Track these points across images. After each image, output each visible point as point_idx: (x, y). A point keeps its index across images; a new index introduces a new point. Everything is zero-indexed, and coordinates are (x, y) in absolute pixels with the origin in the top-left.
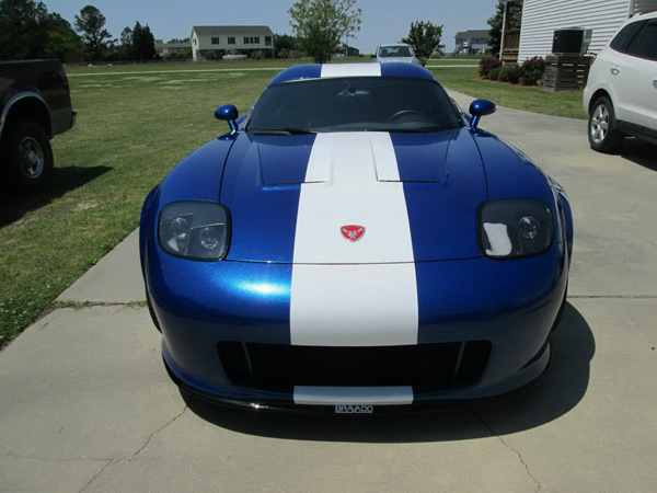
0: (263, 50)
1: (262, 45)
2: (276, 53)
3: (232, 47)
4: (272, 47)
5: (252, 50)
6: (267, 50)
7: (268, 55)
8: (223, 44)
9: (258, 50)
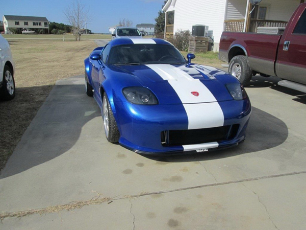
0: (43, 29)
1: (43, 26)
2: (50, 31)
3: (26, 27)
4: (48, 28)
5: (37, 29)
6: (46, 29)
7: (46, 32)
8: (22, 25)
9: (41, 29)
